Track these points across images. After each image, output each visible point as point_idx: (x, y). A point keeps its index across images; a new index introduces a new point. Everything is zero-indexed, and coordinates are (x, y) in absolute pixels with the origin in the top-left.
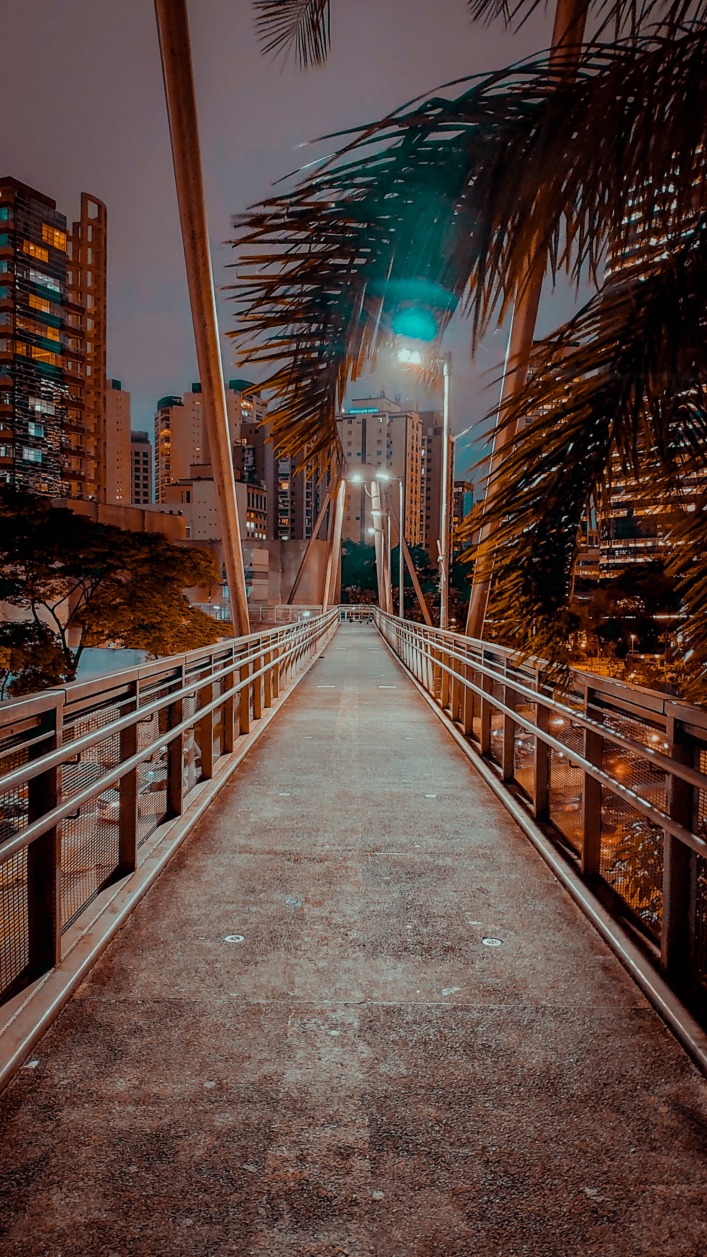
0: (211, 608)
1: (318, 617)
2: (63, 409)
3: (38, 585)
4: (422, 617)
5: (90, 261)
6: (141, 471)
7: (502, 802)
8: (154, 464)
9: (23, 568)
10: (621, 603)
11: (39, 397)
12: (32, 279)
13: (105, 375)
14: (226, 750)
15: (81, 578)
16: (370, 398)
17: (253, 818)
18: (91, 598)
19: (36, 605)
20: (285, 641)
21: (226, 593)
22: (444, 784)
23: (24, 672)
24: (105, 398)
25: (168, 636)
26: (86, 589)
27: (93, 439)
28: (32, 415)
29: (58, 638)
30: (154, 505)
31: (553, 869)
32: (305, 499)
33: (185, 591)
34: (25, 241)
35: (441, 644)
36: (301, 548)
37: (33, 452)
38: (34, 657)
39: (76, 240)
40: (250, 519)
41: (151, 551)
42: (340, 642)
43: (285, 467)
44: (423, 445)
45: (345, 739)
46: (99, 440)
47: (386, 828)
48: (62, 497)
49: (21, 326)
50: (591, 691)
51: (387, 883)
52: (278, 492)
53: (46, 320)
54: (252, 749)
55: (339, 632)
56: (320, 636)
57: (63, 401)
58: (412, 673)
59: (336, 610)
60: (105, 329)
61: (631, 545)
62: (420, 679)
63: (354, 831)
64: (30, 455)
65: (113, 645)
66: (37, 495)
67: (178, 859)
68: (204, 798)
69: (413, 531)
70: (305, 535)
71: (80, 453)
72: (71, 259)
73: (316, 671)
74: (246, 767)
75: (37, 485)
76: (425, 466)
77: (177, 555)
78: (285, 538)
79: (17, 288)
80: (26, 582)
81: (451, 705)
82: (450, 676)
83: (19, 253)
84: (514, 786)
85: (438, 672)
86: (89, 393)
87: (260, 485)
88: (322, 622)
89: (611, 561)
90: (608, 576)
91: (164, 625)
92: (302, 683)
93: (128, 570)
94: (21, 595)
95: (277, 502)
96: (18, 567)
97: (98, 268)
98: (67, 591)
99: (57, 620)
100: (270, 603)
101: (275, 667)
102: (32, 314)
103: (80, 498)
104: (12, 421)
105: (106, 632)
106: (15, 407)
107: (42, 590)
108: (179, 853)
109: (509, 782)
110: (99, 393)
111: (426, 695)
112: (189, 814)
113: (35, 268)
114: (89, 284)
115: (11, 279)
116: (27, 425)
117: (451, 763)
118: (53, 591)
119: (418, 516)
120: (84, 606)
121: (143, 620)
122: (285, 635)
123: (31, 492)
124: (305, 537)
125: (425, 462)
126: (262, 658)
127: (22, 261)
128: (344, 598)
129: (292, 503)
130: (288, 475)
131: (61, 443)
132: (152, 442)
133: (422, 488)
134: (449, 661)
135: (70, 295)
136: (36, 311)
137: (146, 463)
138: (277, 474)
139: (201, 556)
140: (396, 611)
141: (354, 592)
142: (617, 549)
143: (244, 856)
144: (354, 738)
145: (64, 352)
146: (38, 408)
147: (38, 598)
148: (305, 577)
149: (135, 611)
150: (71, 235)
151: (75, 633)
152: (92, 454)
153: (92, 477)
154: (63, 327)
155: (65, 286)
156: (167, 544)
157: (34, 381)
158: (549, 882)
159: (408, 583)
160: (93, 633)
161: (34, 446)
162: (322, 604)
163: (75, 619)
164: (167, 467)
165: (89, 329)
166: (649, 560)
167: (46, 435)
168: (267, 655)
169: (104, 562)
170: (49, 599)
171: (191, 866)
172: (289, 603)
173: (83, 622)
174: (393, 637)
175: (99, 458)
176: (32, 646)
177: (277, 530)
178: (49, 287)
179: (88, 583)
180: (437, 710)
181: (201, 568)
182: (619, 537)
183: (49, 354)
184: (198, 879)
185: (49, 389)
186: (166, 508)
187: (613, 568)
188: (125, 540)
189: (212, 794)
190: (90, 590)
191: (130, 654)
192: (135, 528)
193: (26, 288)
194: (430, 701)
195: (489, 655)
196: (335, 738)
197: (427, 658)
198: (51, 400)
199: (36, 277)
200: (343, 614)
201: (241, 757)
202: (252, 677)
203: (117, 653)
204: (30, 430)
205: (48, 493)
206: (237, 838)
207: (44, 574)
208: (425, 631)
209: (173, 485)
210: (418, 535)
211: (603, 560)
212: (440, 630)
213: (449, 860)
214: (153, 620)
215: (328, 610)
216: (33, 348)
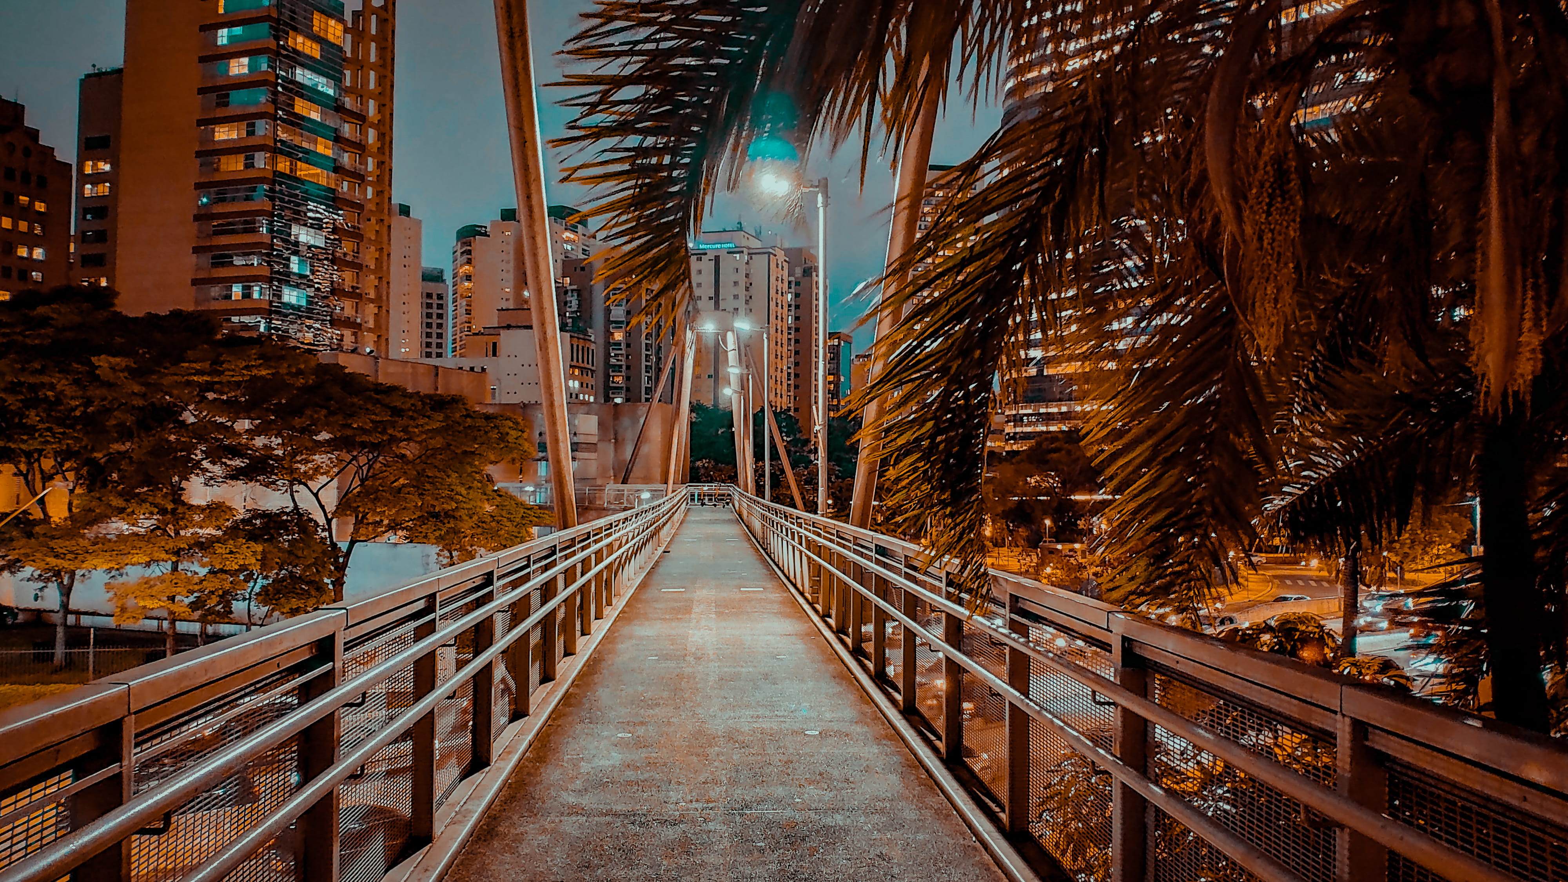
0: (521, 490)
1: (661, 501)
2: (335, 239)
3: (299, 462)
4: (792, 499)
5: (373, 58)
6: (434, 317)
7: (903, 739)
8: (451, 307)
9: (280, 441)
10: (1032, 481)
11: (305, 225)
12: (299, 78)
13: (390, 199)
14: (547, 677)
15: (355, 453)
16: (725, 231)
17: (585, 767)
18: (367, 479)
19: (295, 488)
20: (621, 532)
21: (543, 469)
22: (828, 716)
23: (277, 574)
24: (389, 227)
25: (466, 526)
26: (361, 467)
27: (372, 277)
28: (295, 247)
29: (323, 530)
30: (449, 361)
31: (970, 826)
32: (644, 352)
33: (490, 469)
34: (291, 33)
35: (819, 535)
36: (639, 413)
37: (295, 293)
38: (292, 555)
39: (357, 32)
40: (573, 377)
41: (447, 417)
42: (691, 532)
43: (618, 313)
44: (790, 288)
45: (700, 658)
46: (380, 278)
47: (759, 778)
48: (332, 350)
49: (283, 136)
50: (1014, 599)
51: (761, 850)
52: (609, 344)
53: (315, 129)
54: (581, 675)
55: (688, 518)
56: (664, 524)
57: (335, 230)
58: (783, 572)
59: (683, 490)
60: (391, 142)
61: (1042, 410)
62: (792, 577)
63: (716, 782)
64: (291, 296)
65: (394, 539)
66: (299, 348)
67: (488, 825)
68: (520, 742)
69: (778, 391)
70: (644, 396)
71: (355, 294)
72: (349, 55)
73: (661, 570)
74: (573, 701)
75: (299, 335)
76: (793, 313)
77: (480, 422)
78: (618, 401)
79: (280, 89)
80: (283, 459)
81: (833, 613)
82: (831, 575)
83: (283, 47)
84: (917, 718)
85: (816, 571)
86: (369, 220)
87: (585, 333)
88: (668, 506)
89: (1018, 430)
90: (1015, 447)
91: (462, 513)
92: (643, 586)
93: (416, 442)
94: (276, 475)
95: (608, 356)
96: (273, 439)
97: (383, 66)
98: (336, 470)
99: (322, 507)
100: (599, 482)
101: (609, 567)
102: (297, 122)
103: (354, 351)
104: (268, 255)
105: (386, 522)
106: (273, 238)
107: (303, 468)
108: (489, 817)
109: (910, 712)
110: (382, 220)
111: (801, 600)
112: (501, 764)
113: (303, 66)
114: (372, 86)
115: (273, 79)
116: (288, 259)
117: (839, 689)
118: (317, 470)
119: (785, 374)
120: (358, 489)
121: (434, 506)
122: (621, 526)
123: (292, 343)
124: (643, 400)
125: (793, 308)
126: (593, 556)
127: (286, 56)
128: (694, 476)
129: (627, 357)
130: (622, 322)
131: (332, 282)
132: (449, 281)
133: (789, 339)
134: (829, 556)
135: (347, 99)
136: (303, 118)
137: (440, 307)
138: (608, 322)
139: (511, 424)
140: (760, 491)
141: (707, 468)
142: (1025, 415)
143: (574, 818)
144: (712, 657)
145: (338, 169)
146: (303, 238)
147: (297, 479)
148: (645, 449)
149: (422, 494)
150: (350, 26)
151: (347, 523)
152: (372, 295)
153: (371, 324)
154: (338, 139)
155: (340, 88)
156: (466, 410)
157: (299, 205)
158: (966, 842)
159: (775, 456)
160: (368, 524)
161: (297, 286)
162: (666, 483)
163: (345, 505)
164: (468, 312)
165: (370, 141)
166: (1065, 428)
167: (313, 272)
168: (598, 553)
169: (384, 432)
170: (311, 479)
171: (506, 835)
172: (625, 481)
173: (356, 510)
174: (757, 525)
175: (382, 302)
176: (288, 541)
177: (608, 391)
178: (320, 88)
179: (363, 460)
180: (816, 618)
181: (511, 439)
182: (1029, 400)
183: (319, 171)
184: (513, 851)
185: (318, 215)
186: (466, 363)
187: (1022, 438)
188: (413, 405)
189: (530, 737)
190: (365, 468)
191: (416, 550)
192: (425, 387)
193: (291, 90)
194: (806, 607)
195: (882, 551)
196: (687, 658)
197: (801, 552)
198: (321, 228)
199: (303, 76)
200: (693, 495)
201: (566, 687)
202: (581, 581)
203: (399, 547)
204: (292, 265)
205: (314, 345)
206: (564, 794)
207: (307, 449)
208: (798, 518)
209: (475, 334)
210: (784, 397)
211: (1009, 429)
212: (817, 517)
213: (839, 819)
214: (445, 506)
215: (673, 491)
216: (299, 163)
